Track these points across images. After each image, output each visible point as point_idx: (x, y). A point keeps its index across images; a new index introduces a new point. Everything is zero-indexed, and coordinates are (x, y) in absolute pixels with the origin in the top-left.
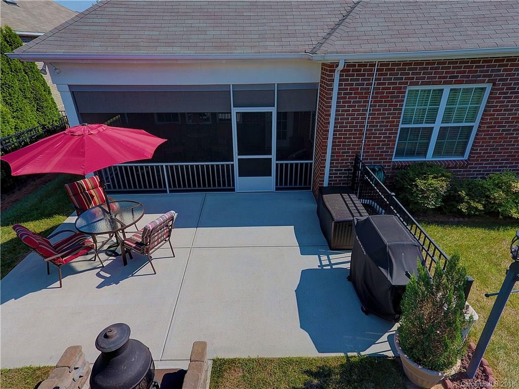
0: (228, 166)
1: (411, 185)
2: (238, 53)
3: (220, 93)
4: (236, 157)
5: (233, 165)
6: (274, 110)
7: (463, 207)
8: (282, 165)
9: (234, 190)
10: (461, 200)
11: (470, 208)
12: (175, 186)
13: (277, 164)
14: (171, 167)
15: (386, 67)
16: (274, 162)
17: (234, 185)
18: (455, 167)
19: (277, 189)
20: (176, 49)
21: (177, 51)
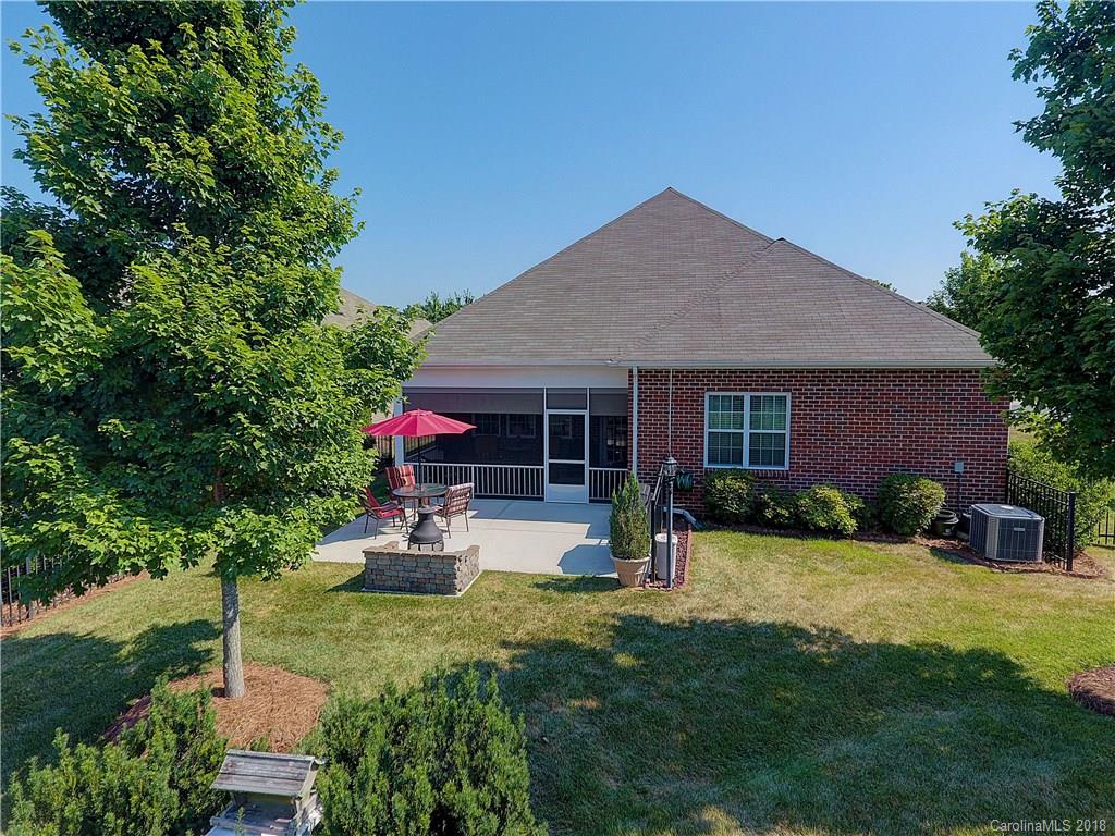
0: (538, 470)
1: (711, 486)
2: (549, 361)
3: (534, 395)
4: (547, 461)
5: (543, 470)
6: (586, 413)
7: (769, 514)
8: (596, 472)
9: (542, 499)
10: (766, 505)
11: (777, 516)
12: (481, 492)
13: (590, 471)
14: (480, 468)
15: (681, 375)
16: (587, 469)
17: (543, 493)
18: (774, 478)
19: (591, 501)
20: (497, 357)
21: (498, 360)
